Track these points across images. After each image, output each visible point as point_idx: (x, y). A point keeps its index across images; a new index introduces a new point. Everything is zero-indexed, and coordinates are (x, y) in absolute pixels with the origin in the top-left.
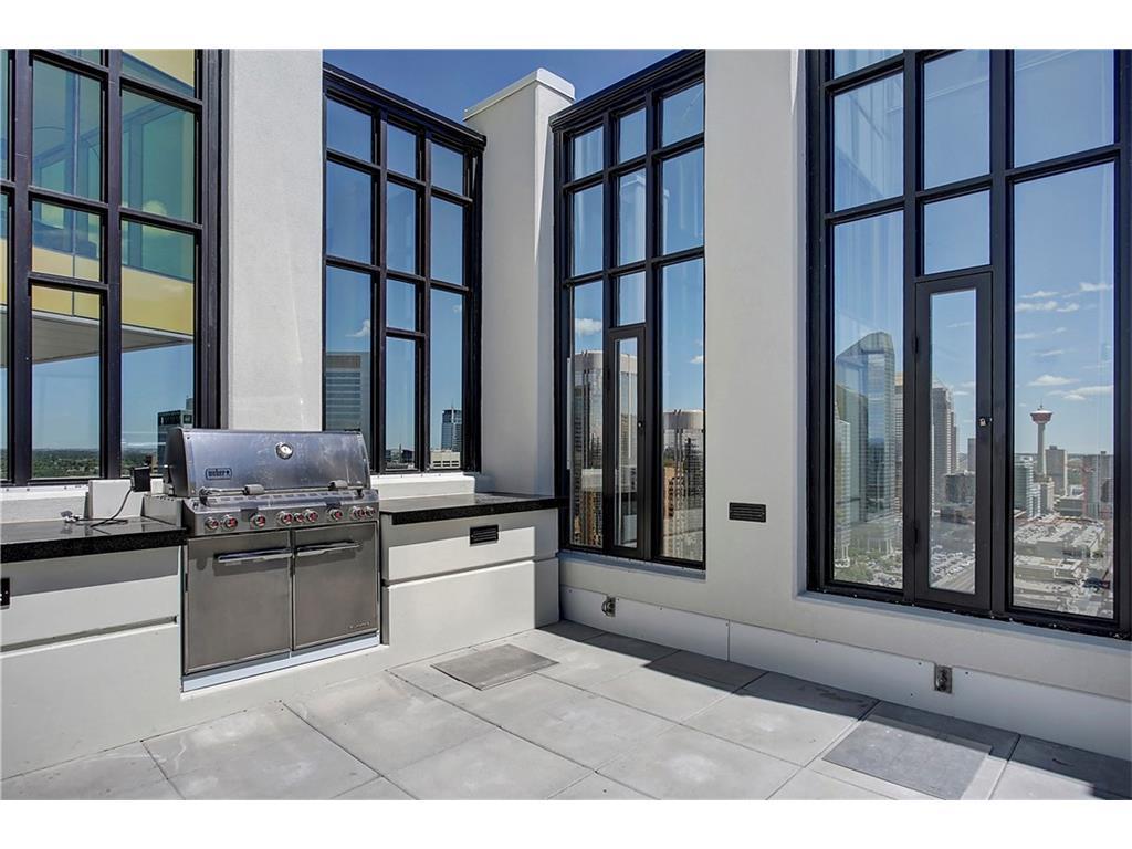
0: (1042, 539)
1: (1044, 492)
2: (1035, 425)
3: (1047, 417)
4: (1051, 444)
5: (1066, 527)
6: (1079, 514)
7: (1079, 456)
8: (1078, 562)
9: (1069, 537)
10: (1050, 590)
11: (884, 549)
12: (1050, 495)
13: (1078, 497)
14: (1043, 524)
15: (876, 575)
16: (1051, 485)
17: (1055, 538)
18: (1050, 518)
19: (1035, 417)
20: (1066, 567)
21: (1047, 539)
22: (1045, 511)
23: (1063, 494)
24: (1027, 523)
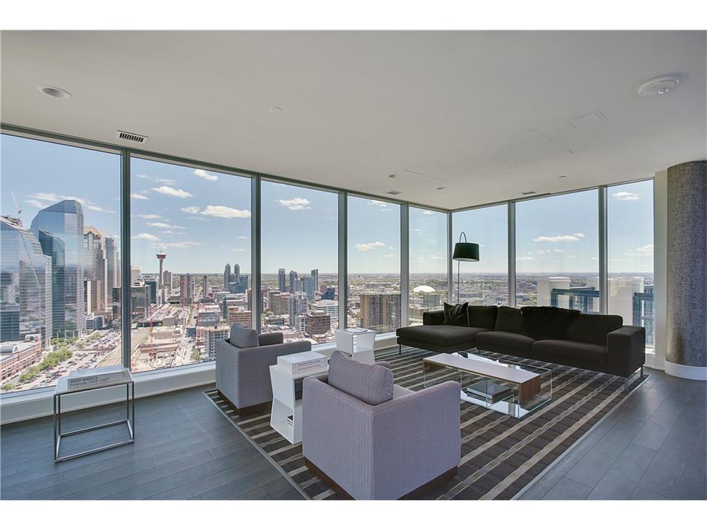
0: (166, 317)
1: (163, 293)
2: (158, 260)
3: (164, 257)
4: (166, 270)
5: (175, 309)
6: (178, 303)
7: (178, 275)
8: (182, 326)
9: (177, 314)
10: (171, 342)
11: (76, 335)
12: (166, 295)
13: (177, 295)
14: (164, 310)
15: (75, 353)
16: (166, 290)
17: (171, 316)
18: (166, 306)
19: (159, 256)
20: (177, 329)
21: (167, 317)
22: (164, 303)
23: (171, 294)
24: (157, 310)
